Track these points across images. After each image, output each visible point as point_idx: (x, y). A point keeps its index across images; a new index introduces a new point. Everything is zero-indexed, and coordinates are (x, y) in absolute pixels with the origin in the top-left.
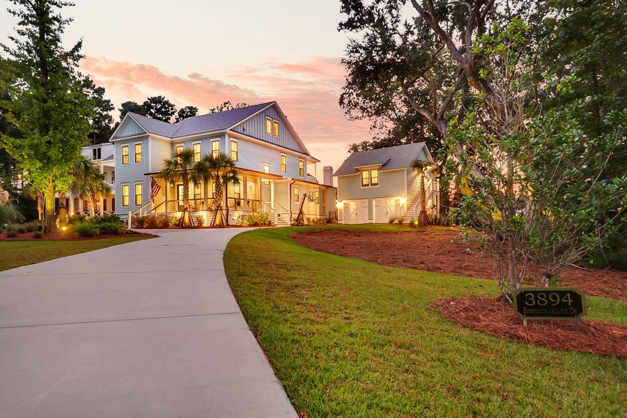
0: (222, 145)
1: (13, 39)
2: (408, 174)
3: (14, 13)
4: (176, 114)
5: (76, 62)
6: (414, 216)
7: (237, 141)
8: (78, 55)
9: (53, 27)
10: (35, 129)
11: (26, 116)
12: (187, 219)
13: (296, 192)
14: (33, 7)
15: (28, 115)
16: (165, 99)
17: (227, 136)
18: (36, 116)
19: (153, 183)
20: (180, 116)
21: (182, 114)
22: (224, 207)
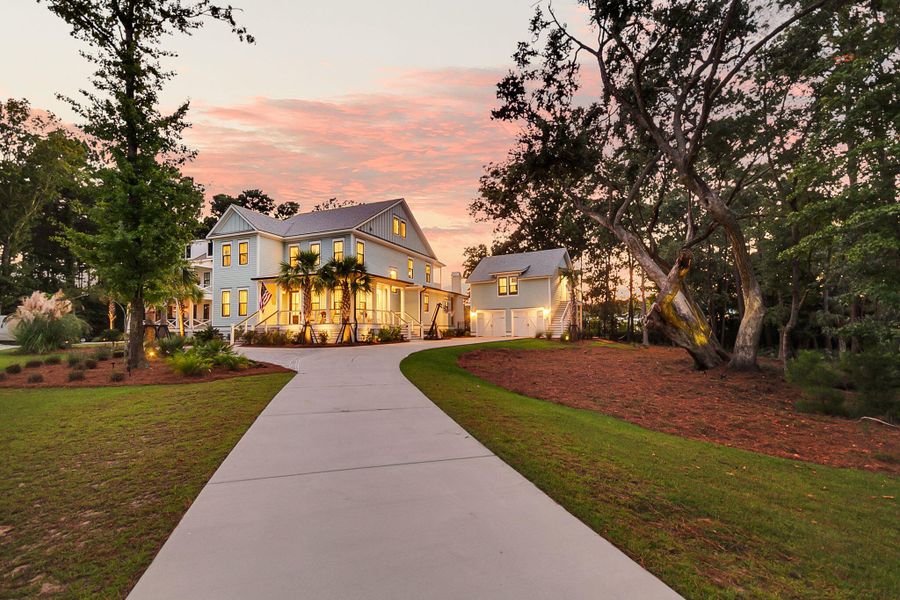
0: (347, 247)
1: (85, 94)
2: (551, 282)
3: (90, 58)
4: (275, 209)
5: (177, 132)
6: (561, 329)
7: (363, 242)
8: (182, 124)
9: (146, 82)
10: (117, 221)
11: (102, 203)
12: (308, 335)
13: (426, 300)
14: (118, 52)
15: (107, 201)
16: (263, 193)
17: (352, 236)
18: (119, 202)
19: (264, 290)
20: (280, 212)
21: (281, 210)
22: (352, 320)
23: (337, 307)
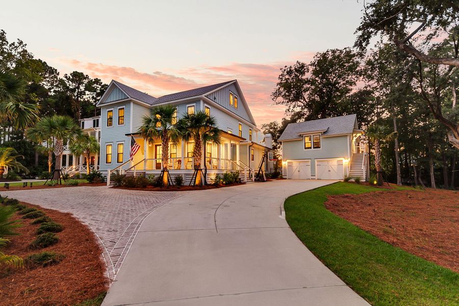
2: (350, 138)
7: (209, 107)
12: (165, 179)
13: (252, 152)
17: (202, 102)
19: (133, 142)
22: (202, 167)
23: (190, 156)
